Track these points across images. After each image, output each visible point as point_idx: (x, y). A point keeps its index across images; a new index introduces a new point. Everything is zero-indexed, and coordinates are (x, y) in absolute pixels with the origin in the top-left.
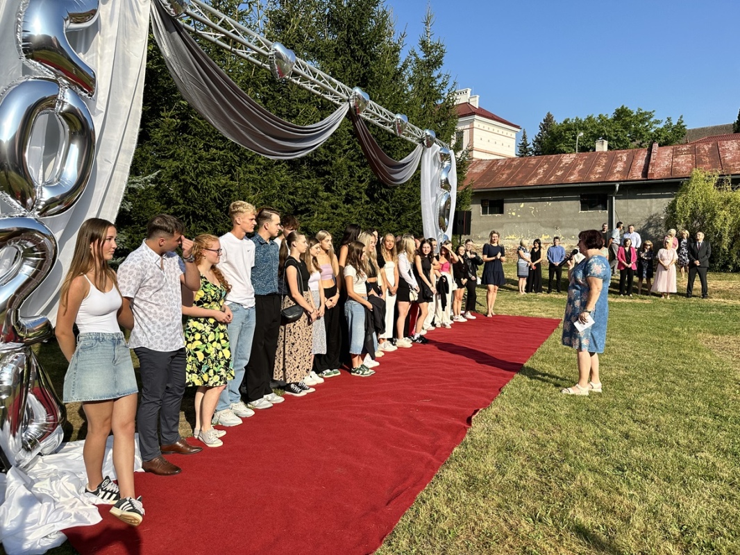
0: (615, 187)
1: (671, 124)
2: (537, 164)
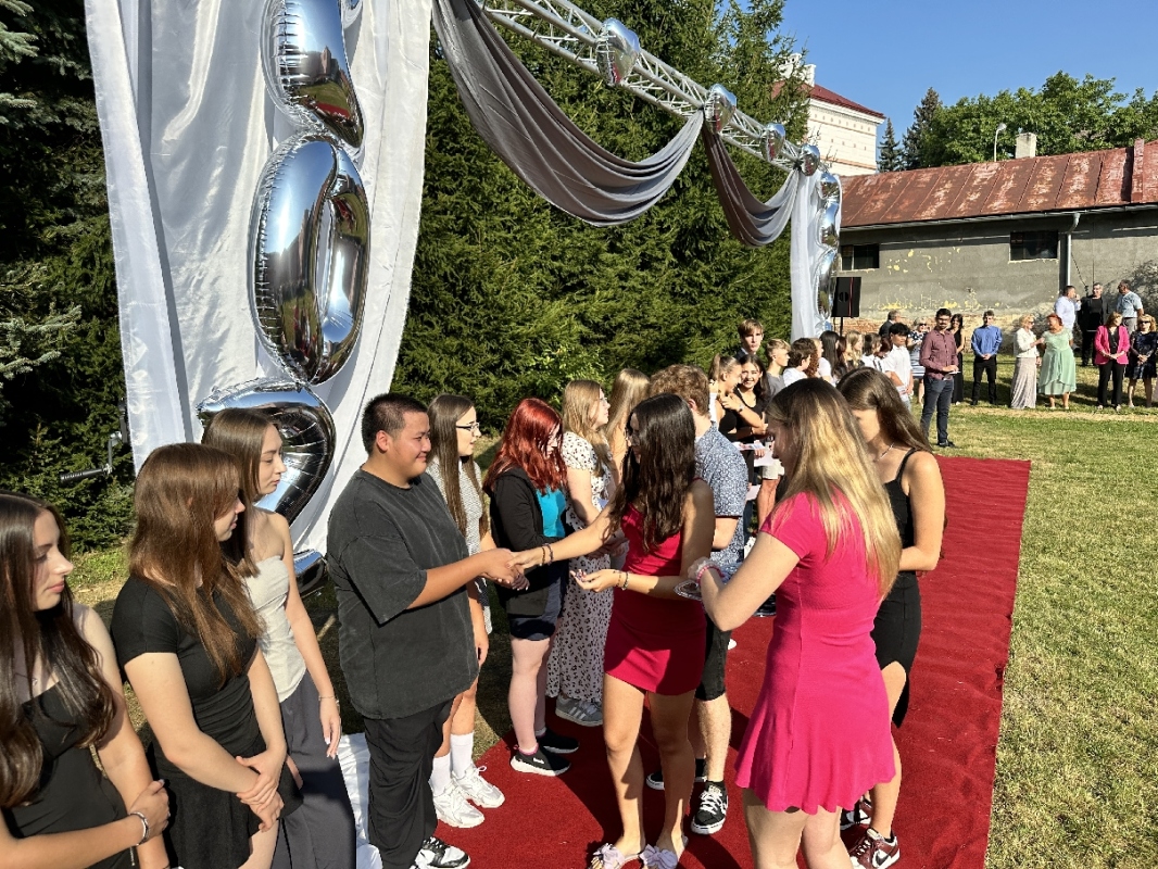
0: (1072, 218)
1: (1142, 100)
2: (933, 181)
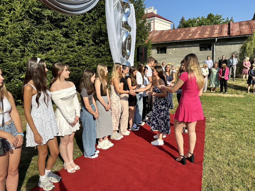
0: (215, 40)
1: (228, 20)
2: (180, 31)
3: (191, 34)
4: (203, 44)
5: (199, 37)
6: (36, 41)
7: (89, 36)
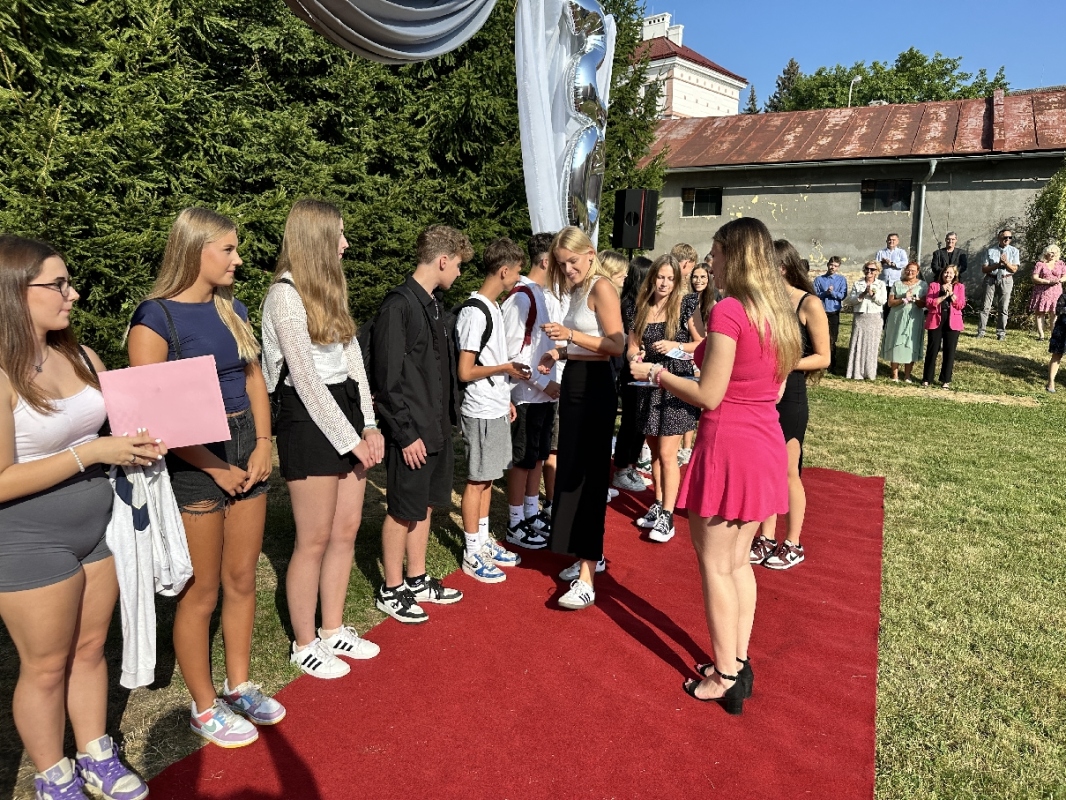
0: (928, 165)
1: (985, 80)
2: (783, 124)
3: (830, 139)
4: (875, 182)
5: (861, 153)
6: (216, 151)
7: (418, 137)
